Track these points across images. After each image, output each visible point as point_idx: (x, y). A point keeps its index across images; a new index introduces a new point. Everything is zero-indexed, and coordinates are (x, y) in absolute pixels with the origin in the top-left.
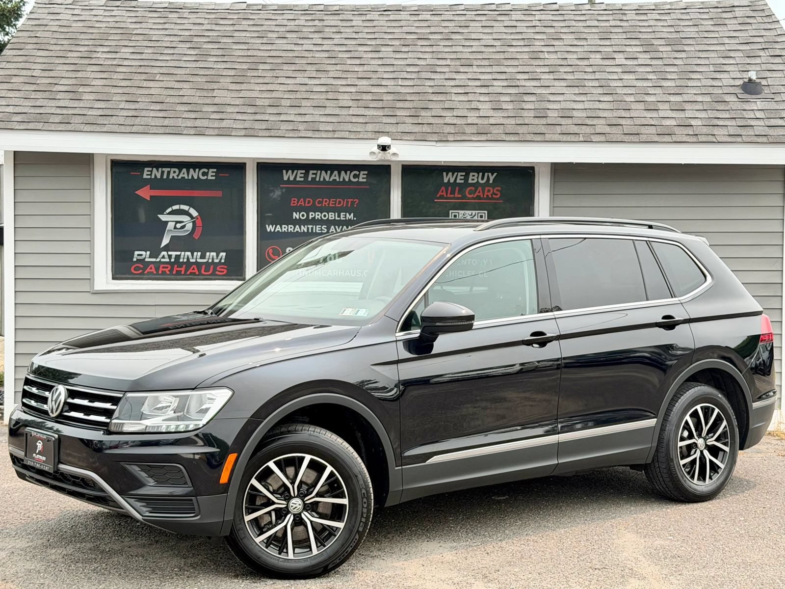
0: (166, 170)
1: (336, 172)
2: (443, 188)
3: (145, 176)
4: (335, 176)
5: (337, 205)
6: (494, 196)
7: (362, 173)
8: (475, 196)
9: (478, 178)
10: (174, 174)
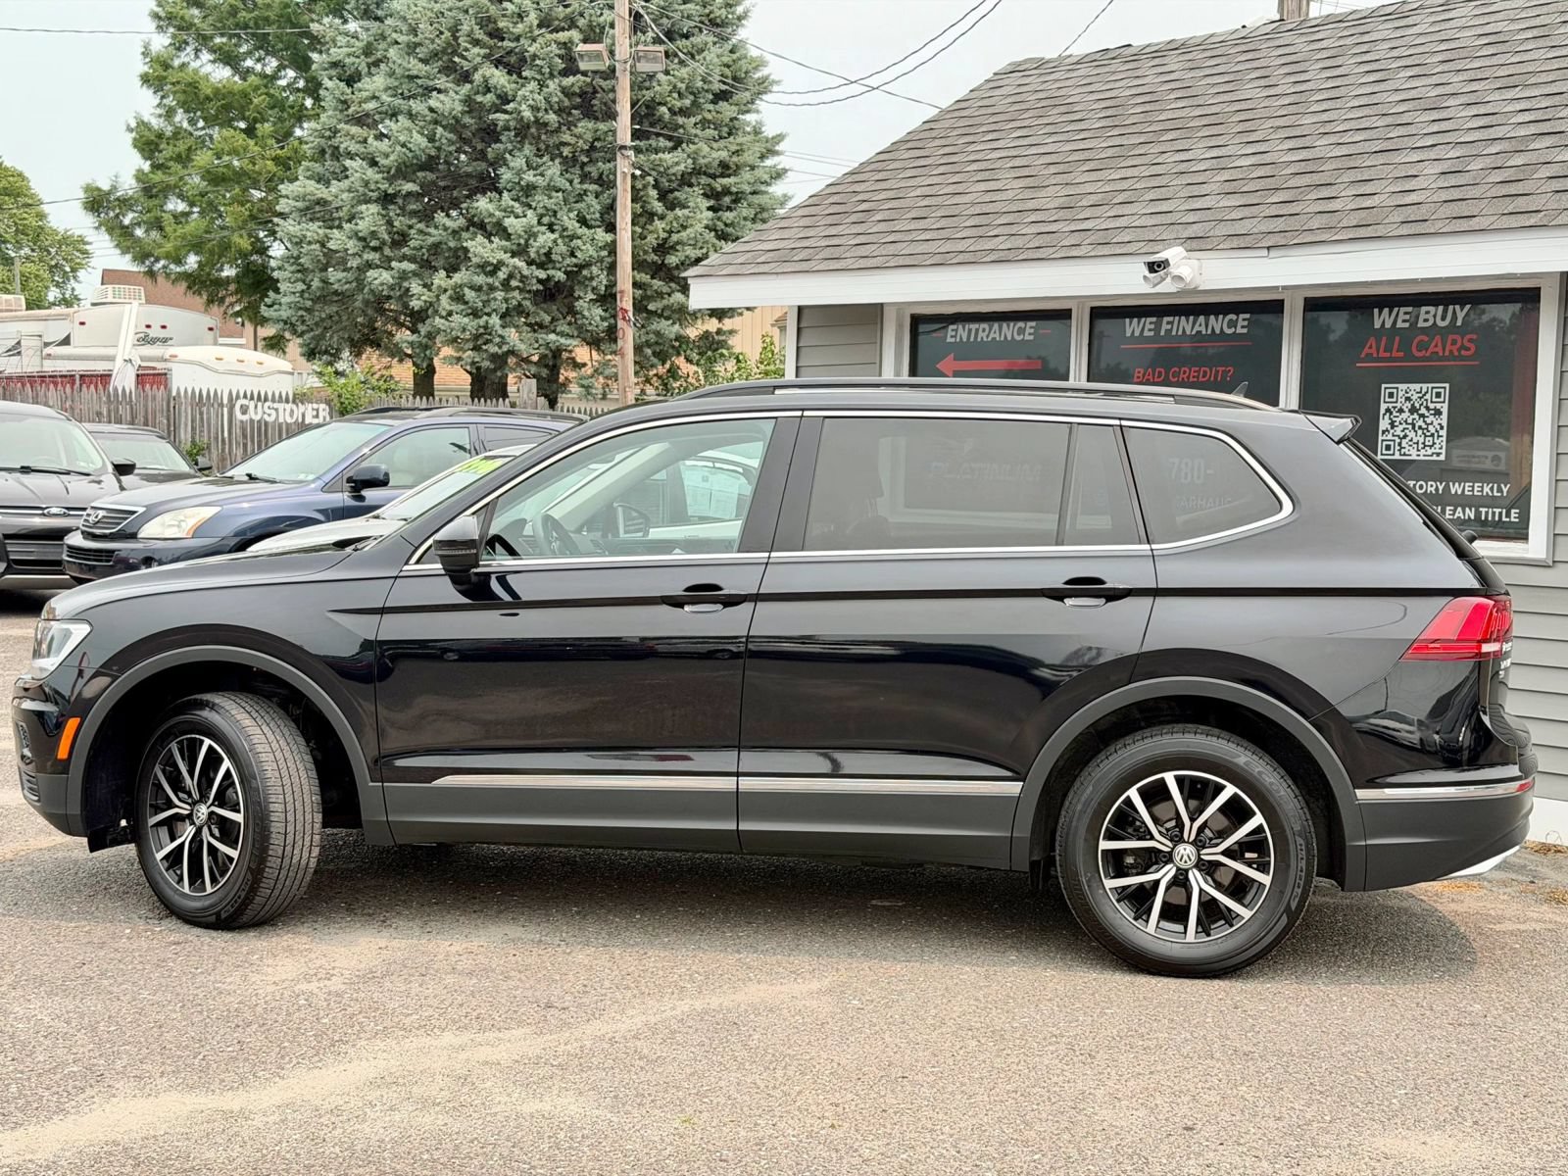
0: (974, 326)
1: (1202, 318)
2: (1372, 339)
3: (949, 340)
4: (1200, 325)
5: (1201, 379)
7: (1242, 316)
8: (1428, 354)
9: (1435, 316)
10: (983, 332)
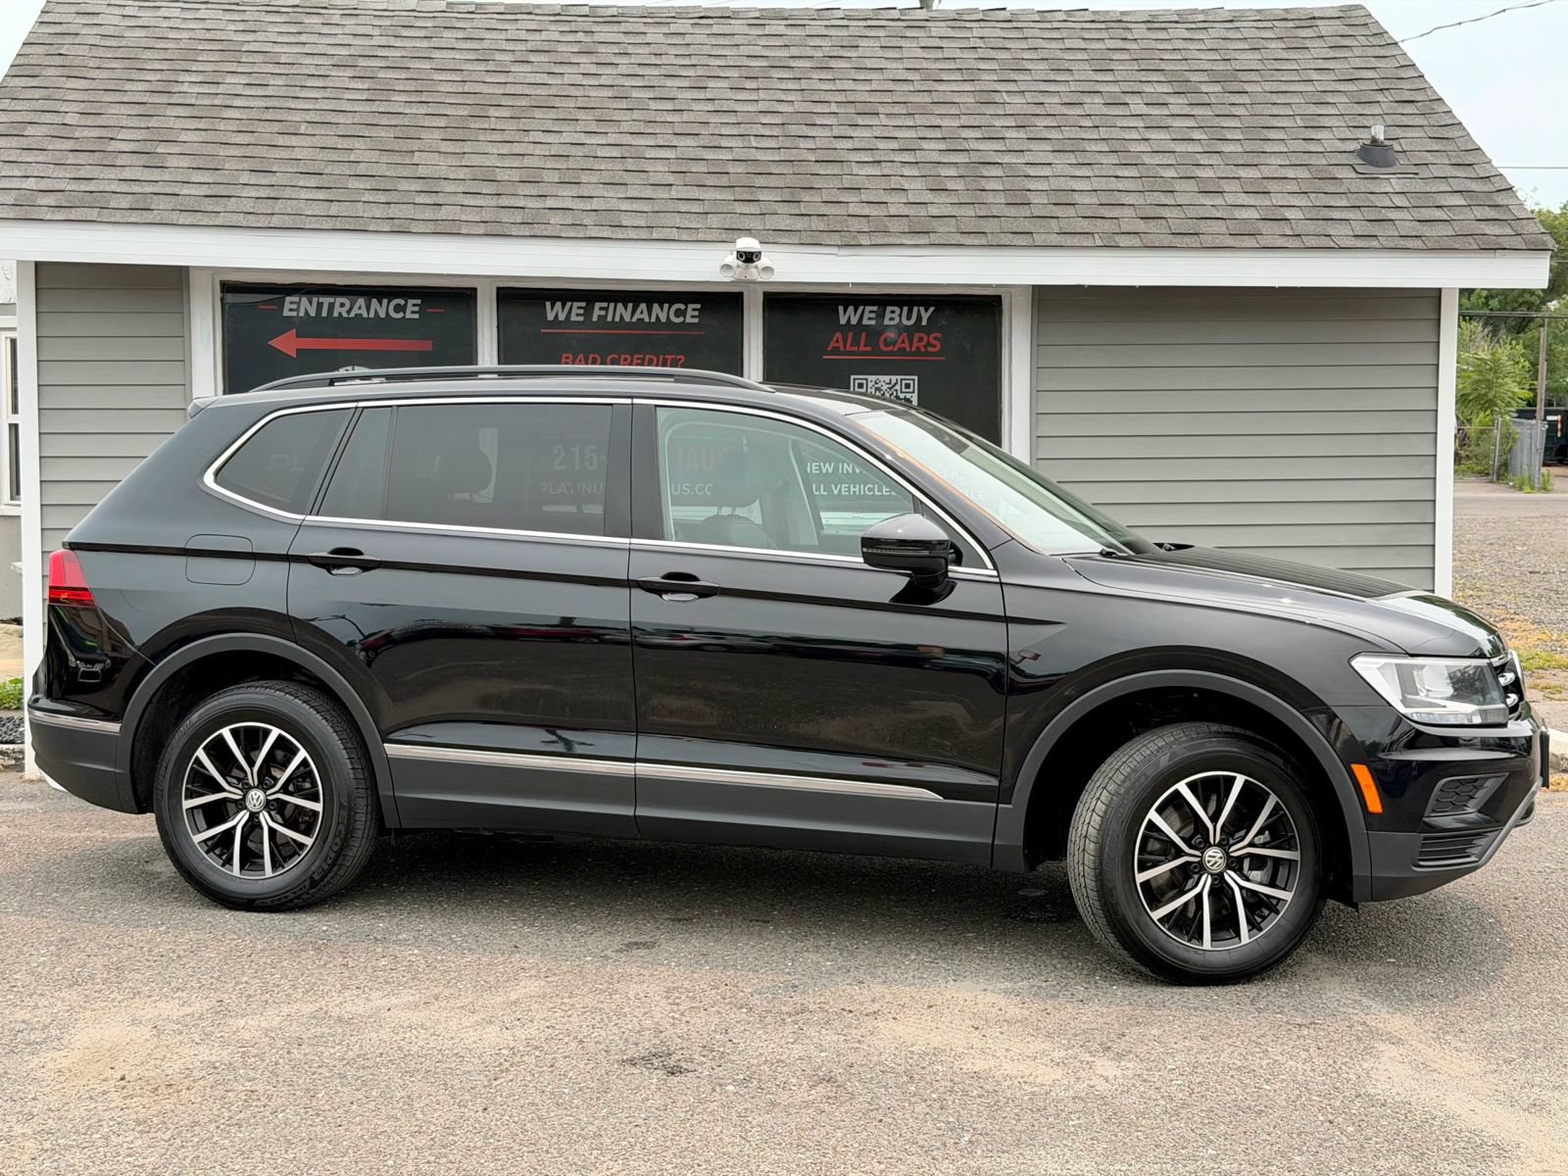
0: (326, 300)
1: (643, 306)
2: (838, 335)
3: (286, 313)
4: (642, 313)
6: (929, 349)
7: (691, 306)
8: (895, 349)
9: (900, 316)
10: (341, 307)
